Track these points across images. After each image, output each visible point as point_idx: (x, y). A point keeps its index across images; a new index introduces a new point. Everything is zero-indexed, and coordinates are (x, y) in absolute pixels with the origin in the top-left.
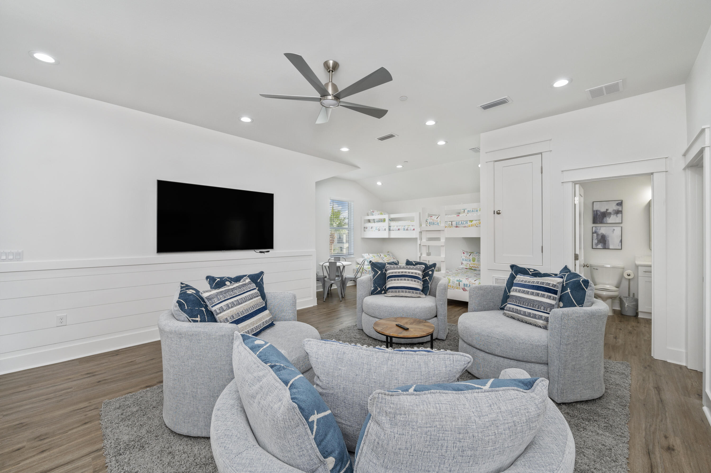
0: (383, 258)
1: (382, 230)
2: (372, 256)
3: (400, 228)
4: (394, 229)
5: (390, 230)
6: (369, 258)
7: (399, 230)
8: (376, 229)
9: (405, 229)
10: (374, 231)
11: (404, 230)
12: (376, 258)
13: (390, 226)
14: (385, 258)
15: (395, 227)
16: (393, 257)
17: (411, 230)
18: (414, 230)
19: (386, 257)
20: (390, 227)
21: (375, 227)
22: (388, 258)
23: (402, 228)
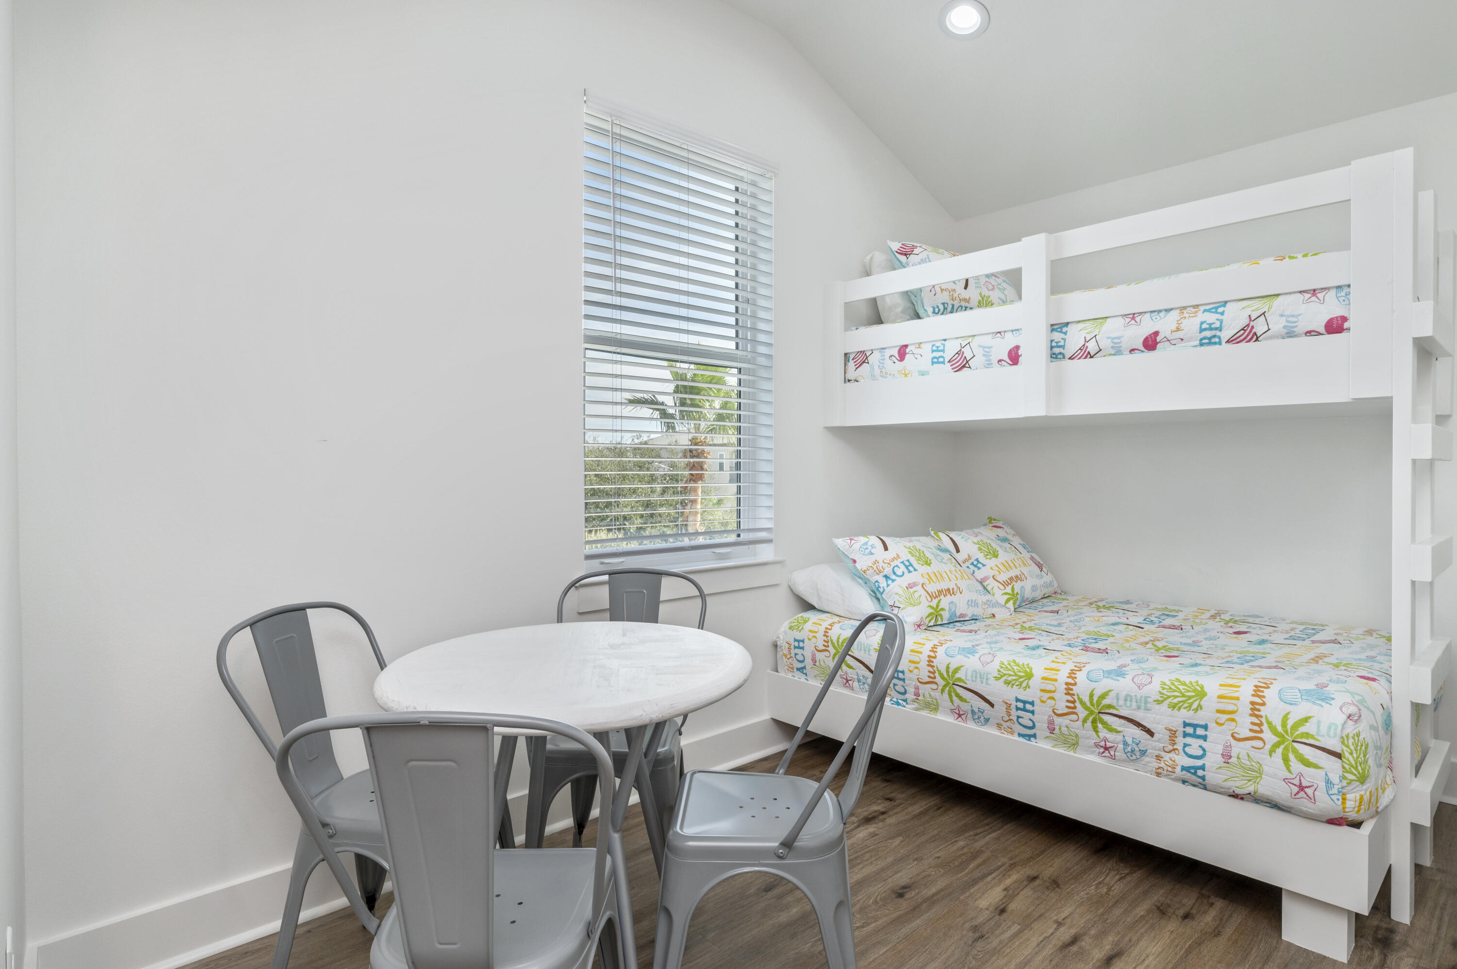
0: (977, 564)
1: (989, 365)
2: (905, 556)
3: (1165, 325)
4: (1105, 343)
5: (1056, 354)
6: (888, 571)
7: (1151, 343)
8: (935, 361)
9: (1226, 335)
10: (923, 374)
11: (1210, 341)
12: (936, 566)
13: (1058, 327)
14: (991, 562)
15: (1114, 328)
16: (1032, 558)
17: (1290, 334)
18: (1336, 326)
19: (996, 556)
20: (1057, 336)
21: (927, 348)
22: (1007, 566)
23: (1192, 325)
